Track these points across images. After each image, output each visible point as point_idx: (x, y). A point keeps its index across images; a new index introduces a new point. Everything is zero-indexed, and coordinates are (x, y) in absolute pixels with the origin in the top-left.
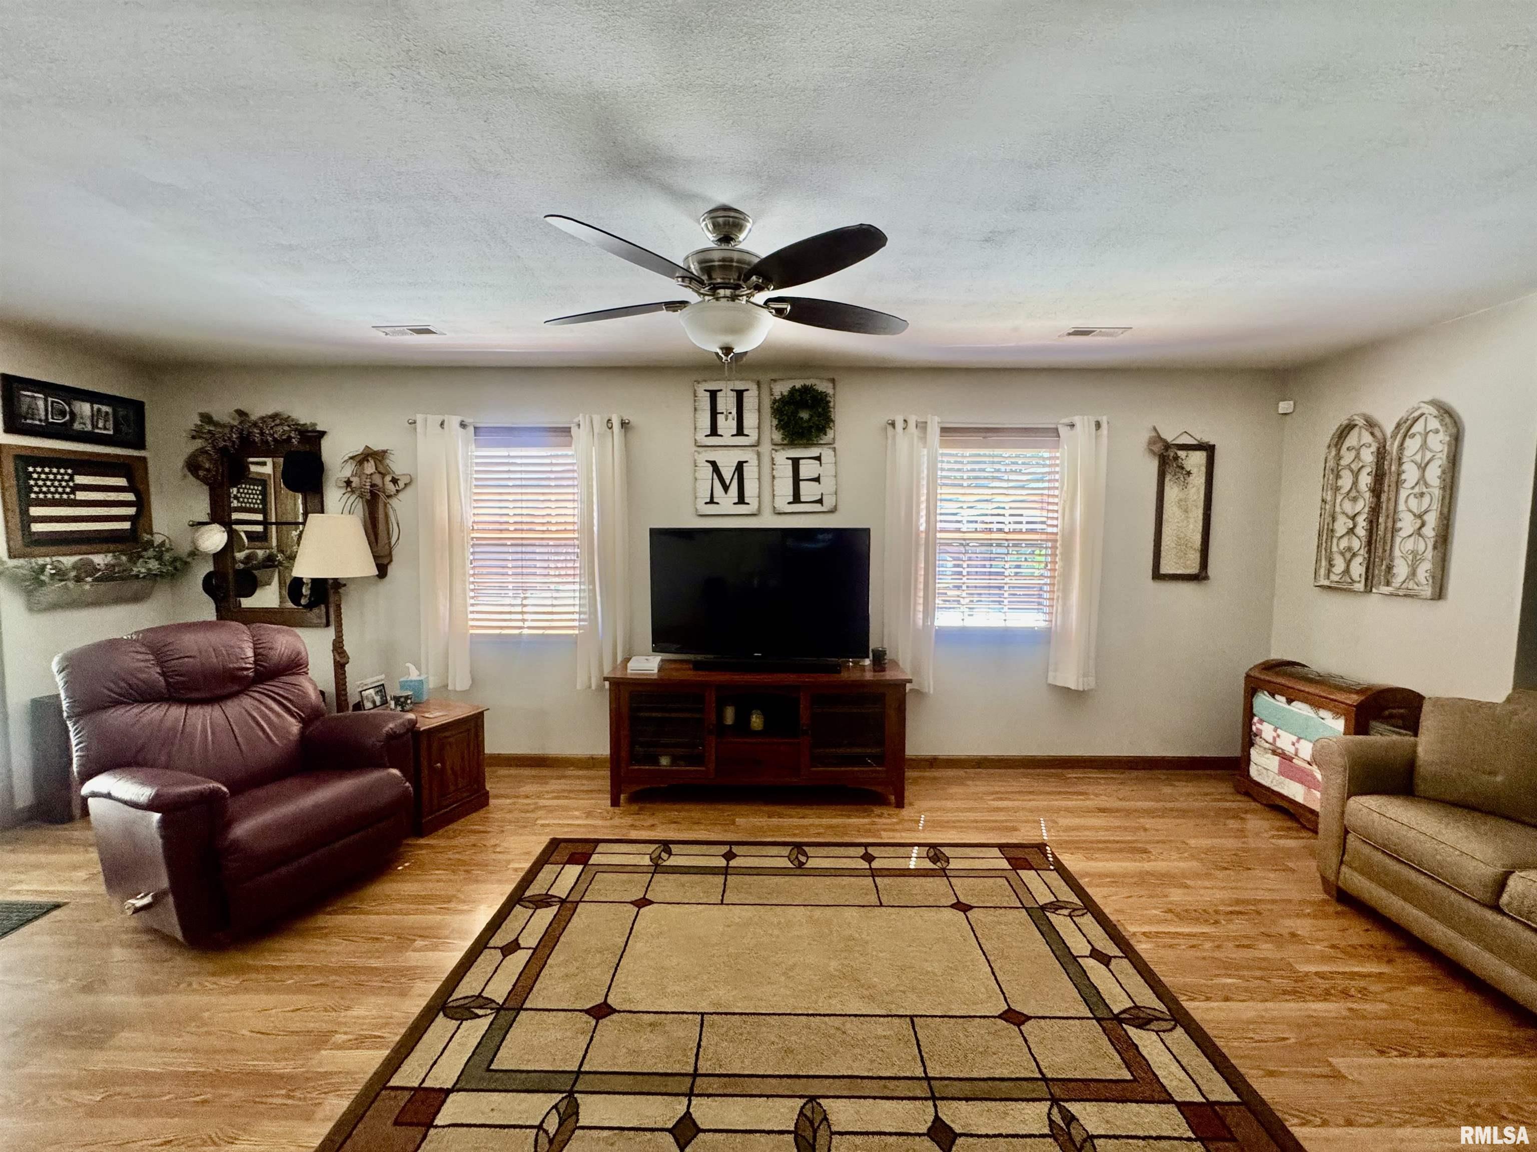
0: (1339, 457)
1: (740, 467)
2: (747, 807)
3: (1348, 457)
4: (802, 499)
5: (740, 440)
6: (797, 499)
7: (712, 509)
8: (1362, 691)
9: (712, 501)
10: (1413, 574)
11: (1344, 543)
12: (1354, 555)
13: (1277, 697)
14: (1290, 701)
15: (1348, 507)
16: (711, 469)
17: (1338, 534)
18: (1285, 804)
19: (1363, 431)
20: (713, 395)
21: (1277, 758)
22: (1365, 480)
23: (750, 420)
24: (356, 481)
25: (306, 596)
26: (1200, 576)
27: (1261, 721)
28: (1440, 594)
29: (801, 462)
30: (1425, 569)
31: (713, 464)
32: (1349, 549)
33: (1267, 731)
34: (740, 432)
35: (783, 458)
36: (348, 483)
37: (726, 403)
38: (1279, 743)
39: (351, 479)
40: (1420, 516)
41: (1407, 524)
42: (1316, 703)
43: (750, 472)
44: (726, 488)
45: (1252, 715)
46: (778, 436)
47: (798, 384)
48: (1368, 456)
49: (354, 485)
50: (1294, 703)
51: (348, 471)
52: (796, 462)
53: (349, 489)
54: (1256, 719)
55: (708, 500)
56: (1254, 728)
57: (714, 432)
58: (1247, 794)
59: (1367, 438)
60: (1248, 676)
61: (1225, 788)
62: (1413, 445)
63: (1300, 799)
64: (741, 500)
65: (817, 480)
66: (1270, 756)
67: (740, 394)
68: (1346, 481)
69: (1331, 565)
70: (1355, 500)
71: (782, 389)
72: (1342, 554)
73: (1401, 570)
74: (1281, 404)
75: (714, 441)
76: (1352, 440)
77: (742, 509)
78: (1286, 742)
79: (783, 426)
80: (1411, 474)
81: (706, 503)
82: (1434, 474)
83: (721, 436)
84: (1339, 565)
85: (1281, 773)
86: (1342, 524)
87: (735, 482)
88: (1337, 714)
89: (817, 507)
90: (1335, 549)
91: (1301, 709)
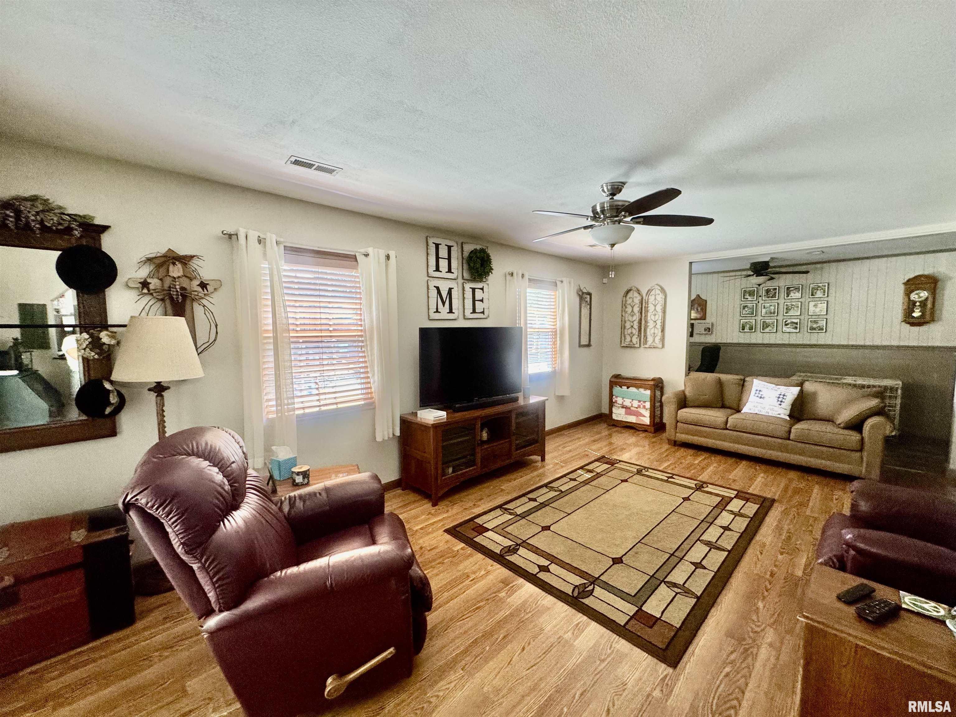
0: (626, 301)
1: (450, 290)
2: (498, 480)
3: (629, 301)
4: (477, 311)
5: (449, 275)
6: (474, 311)
7: (437, 316)
8: (653, 380)
9: (437, 311)
10: (654, 341)
11: (629, 331)
12: (634, 335)
13: (623, 387)
14: (628, 388)
15: (630, 318)
16: (436, 291)
17: (627, 328)
18: (628, 424)
19: (635, 292)
20: (437, 246)
21: (624, 409)
22: (636, 309)
23: (455, 264)
24: (154, 283)
25: (113, 404)
26: (589, 345)
27: (617, 397)
28: (663, 346)
29: (476, 290)
30: (657, 339)
31: (438, 288)
32: (632, 333)
33: (620, 400)
34: (450, 271)
35: (468, 286)
36: (145, 284)
37: (443, 252)
38: (625, 404)
39: (149, 280)
40: (655, 322)
41: (651, 324)
42: (638, 387)
43: (454, 294)
44: (444, 303)
45: (613, 395)
46: (466, 275)
47: (478, 247)
48: (637, 301)
49: (151, 287)
50: (631, 388)
51: (144, 272)
52: (474, 290)
53: (145, 291)
54: (614, 397)
55: (435, 310)
56: (614, 400)
57: (437, 269)
58: (614, 425)
59: (636, 294)
60: (610, 381)
61: (604, 426)
62: (651, 298)
63: (634, 422)
64: (451, 311)
65: (482, 301)
66: (621, 409)
67: (449, 248)
68: (629, 309)
69: (625, 339)
70: (632, 316)
71: (469, 248)
72: (629, 335)
73: (650, 339)
74: (604, 279)
75: (437, 274)
76: (630, 295)
77: (451, 316)
78: (627, 403)
79: (471, 269)
80: (651, 308)
81: (435, 312)
82: (659, 308)
83: (441, 272)
84: (628, 339)
85: (627, 413)
86: (628, 325)
87: (448, 299)
88: (646, 389)
89: (481, 316)
90: (626, 333)
91: (632, 389)
